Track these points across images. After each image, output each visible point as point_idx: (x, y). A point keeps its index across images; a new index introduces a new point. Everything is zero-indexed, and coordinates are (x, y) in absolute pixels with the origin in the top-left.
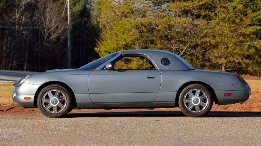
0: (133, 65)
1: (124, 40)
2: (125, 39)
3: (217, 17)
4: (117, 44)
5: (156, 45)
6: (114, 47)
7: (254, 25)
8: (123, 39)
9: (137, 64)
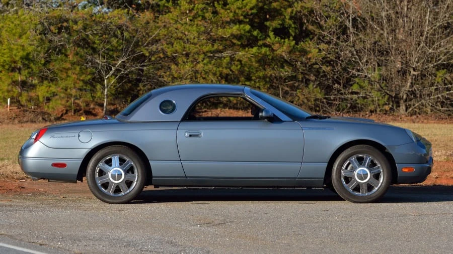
0: (39, 94)
1: (21, 48)
2: (23, 46)
3: (178, 7)
4: (11, 56)
5: (66, 56)
6: (5, 61)
7: (240, 22)
8: (19, 47)
9: (47, 92)
